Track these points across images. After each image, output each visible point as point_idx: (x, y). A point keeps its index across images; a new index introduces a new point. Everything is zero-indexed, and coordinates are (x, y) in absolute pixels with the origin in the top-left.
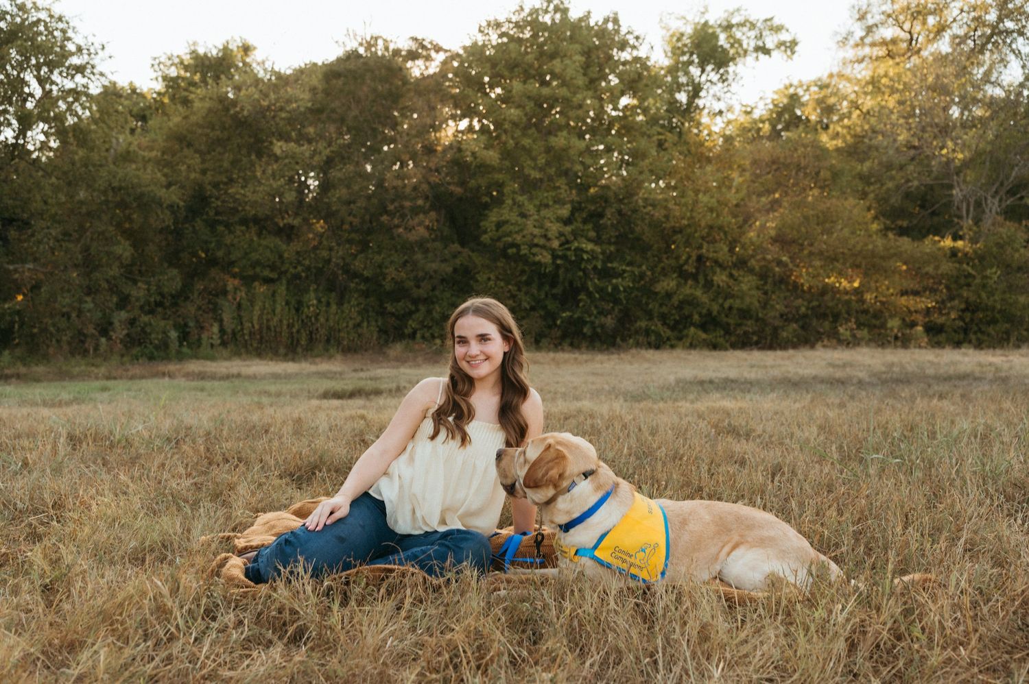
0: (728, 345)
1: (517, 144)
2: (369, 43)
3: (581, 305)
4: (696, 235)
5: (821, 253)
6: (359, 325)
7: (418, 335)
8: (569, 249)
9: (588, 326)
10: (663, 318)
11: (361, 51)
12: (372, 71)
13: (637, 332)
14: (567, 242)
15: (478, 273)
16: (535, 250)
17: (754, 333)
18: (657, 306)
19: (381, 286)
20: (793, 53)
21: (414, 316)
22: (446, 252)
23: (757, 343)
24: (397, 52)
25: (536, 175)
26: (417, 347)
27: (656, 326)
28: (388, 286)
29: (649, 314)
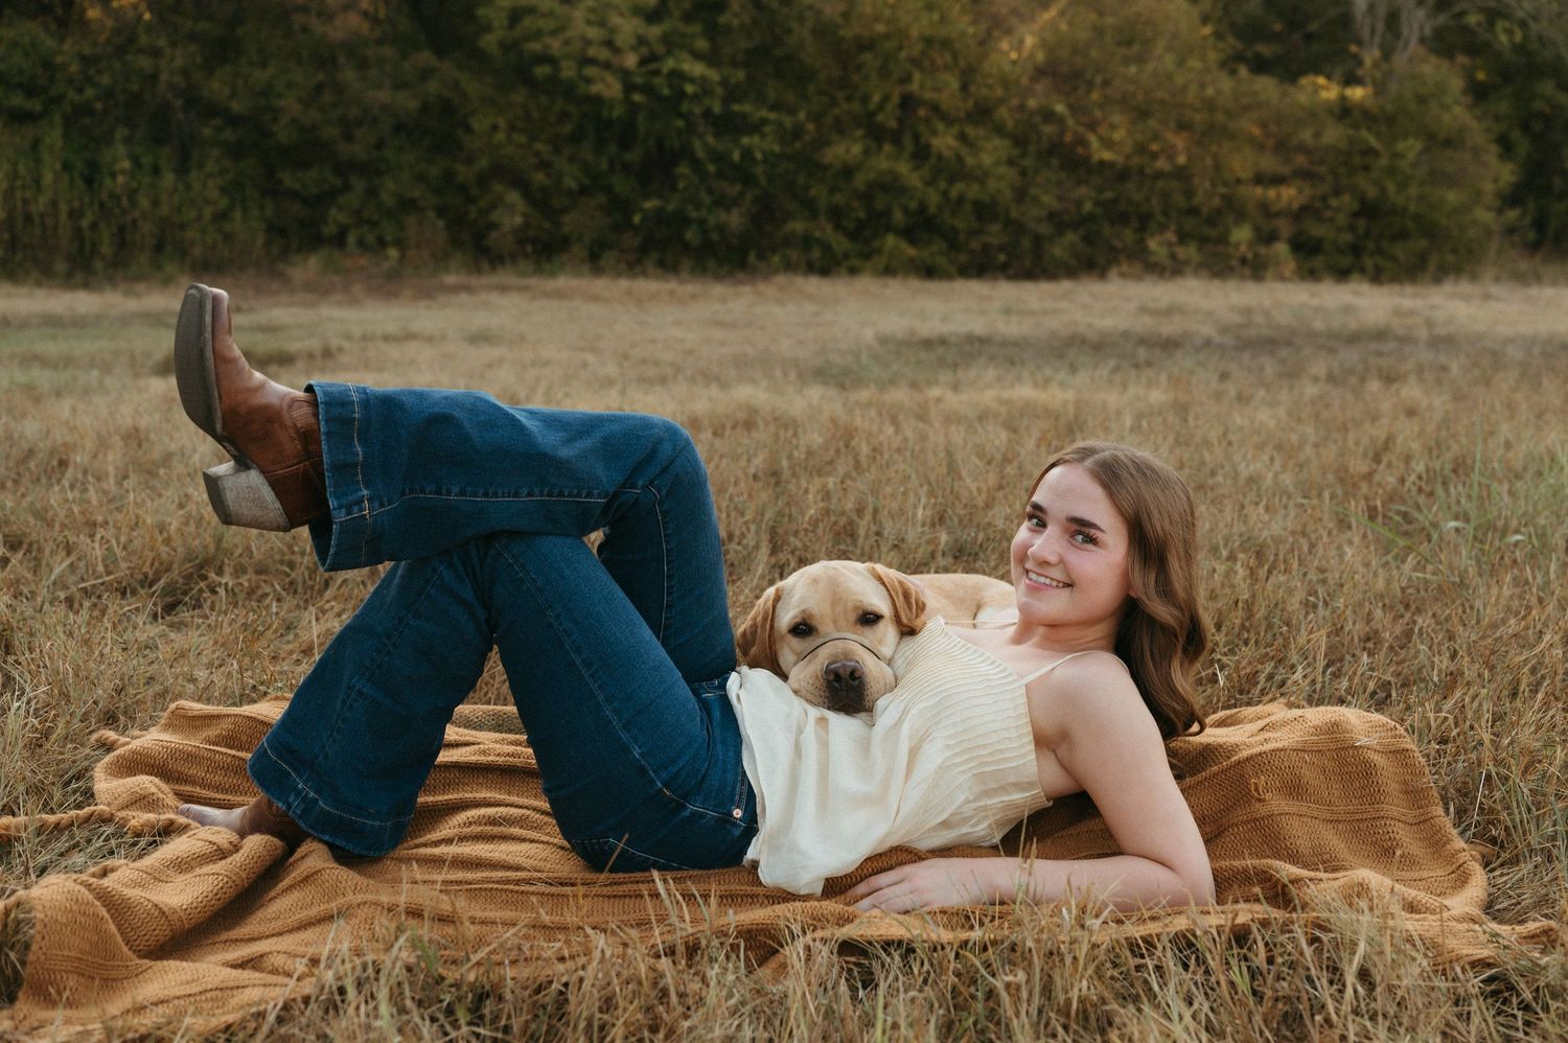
3: (680, 185)
4: (901, 55)
5: (1124, 99)
6: (225, 216)
7: (351, 239)
8: (657, 73)
9: (694, 227)
10: (837, 215)
13: (787, 242)
14: (654, 58)
15: (473, 114)
16: (590, 71)
17: (1000, 248)
18: (825, 192)
19: (269, 134)
21: (339, 200)
22: (406, 67)
26: (349, 263)
27: (823, 230)
28: (284, 134)
29: (810, 208)
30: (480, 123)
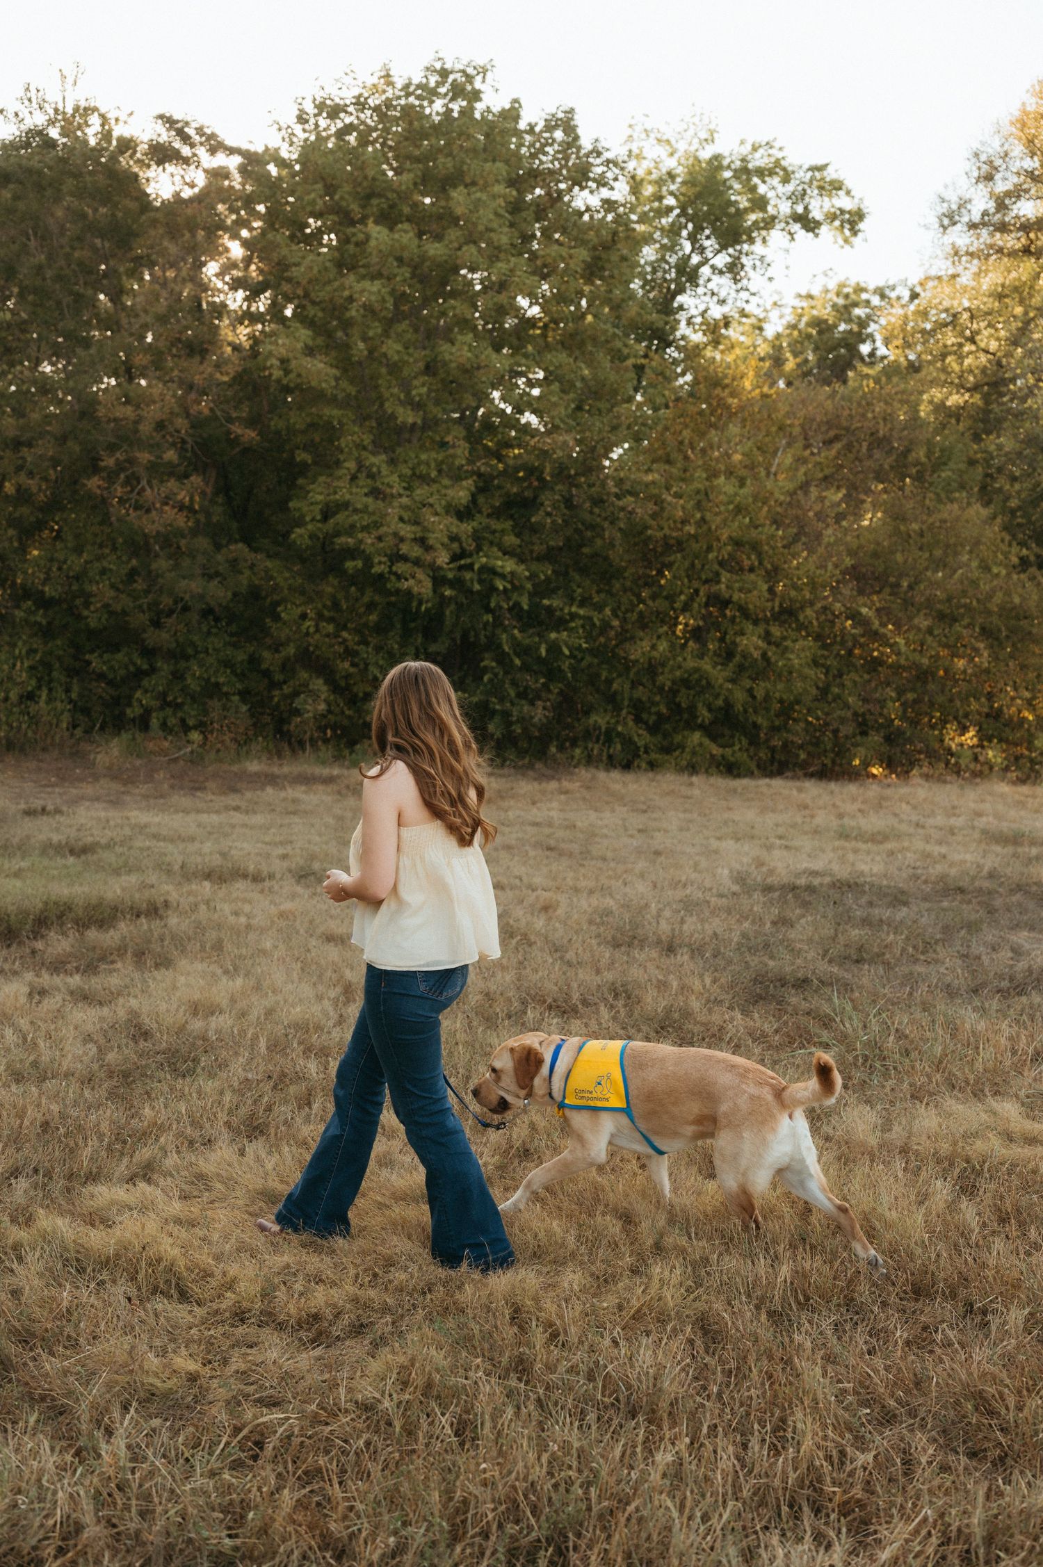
0: (753, 765)
1: (371, 352)
2: (68, 121)
3: (486, 678)
4: (711, 556)
5: (929, 603)
6: (31, 696)
7: (154, 722)
8: (470, 567)
9: (497, 719)
10: (638, 709)
11: (54, 133)
12: (77, 175)
13: (587, 735)
14: (463, 554)
15: (283, 601)
16: (400, 568)
17: (801, 747)
18: (627, 686)
19: (79, 617)
20: (855, 232)
21: (145, 683)
22: (219, 557)
23: (803, 766)
24: (127, 145)
25: (408, 417)
26: (151, 746)
27: (625, 724)
28: (94, 619)
29: (612, 700)
30: (288, 613)
